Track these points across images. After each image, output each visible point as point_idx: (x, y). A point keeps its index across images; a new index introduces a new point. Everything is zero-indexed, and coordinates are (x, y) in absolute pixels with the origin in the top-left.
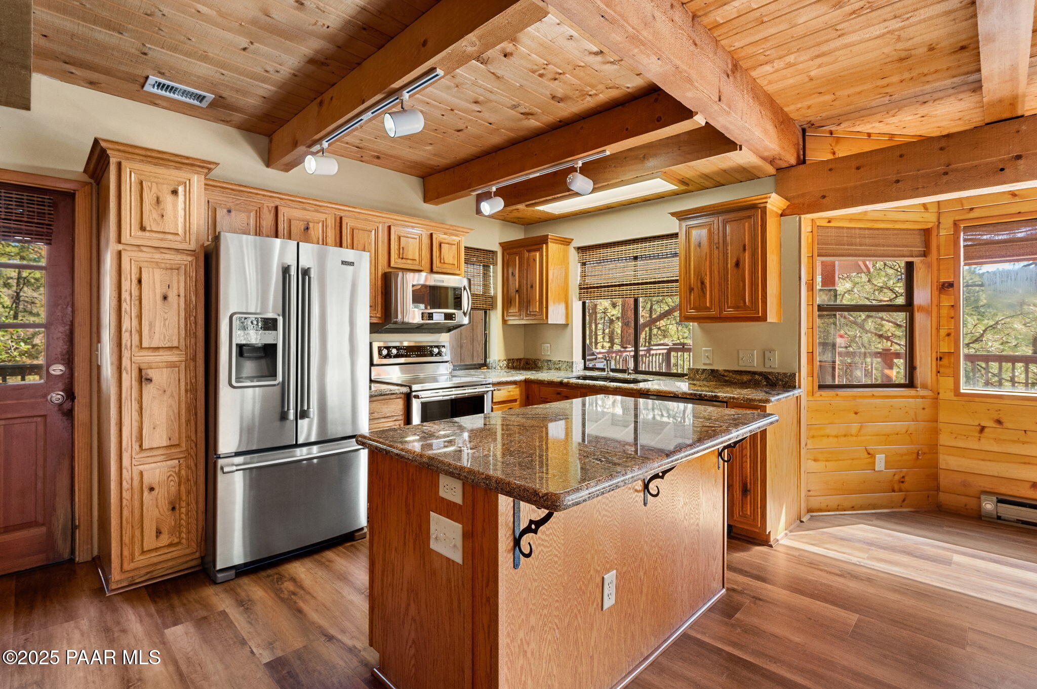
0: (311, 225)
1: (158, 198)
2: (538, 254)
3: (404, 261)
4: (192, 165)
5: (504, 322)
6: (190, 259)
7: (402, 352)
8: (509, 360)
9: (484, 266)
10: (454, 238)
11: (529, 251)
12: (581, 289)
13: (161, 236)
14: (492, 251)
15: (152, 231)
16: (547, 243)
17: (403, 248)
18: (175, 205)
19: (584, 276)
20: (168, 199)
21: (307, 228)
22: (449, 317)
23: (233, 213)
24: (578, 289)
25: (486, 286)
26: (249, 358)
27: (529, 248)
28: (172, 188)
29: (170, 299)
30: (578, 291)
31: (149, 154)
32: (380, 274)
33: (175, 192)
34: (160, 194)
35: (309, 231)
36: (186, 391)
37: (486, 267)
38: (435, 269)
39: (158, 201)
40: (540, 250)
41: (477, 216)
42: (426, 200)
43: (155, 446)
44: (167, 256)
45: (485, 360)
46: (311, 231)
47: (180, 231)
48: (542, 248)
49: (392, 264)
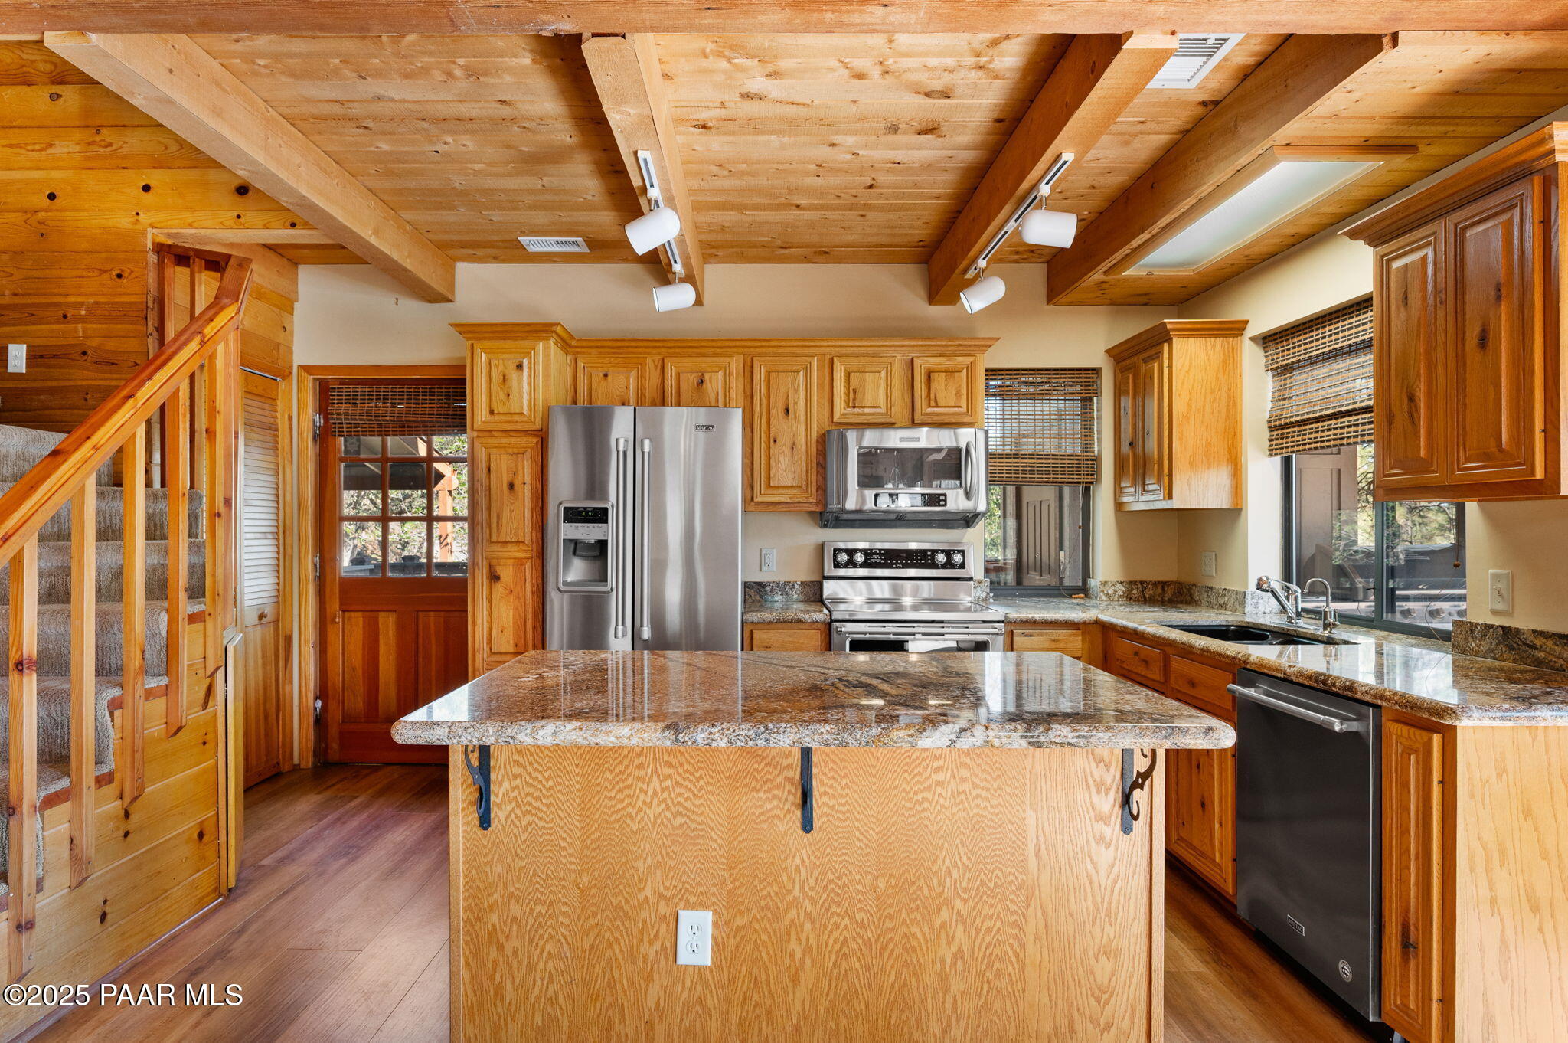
0: (707, 376)
1: (504, 376)
2: (1156, 366)
3: (857, 410)
4: (537, 332)
5: (1119, 506)
6: (535, 440)
7: (876, 558)
8: (1130, 583)
9: (1083, 399)
10: (960, 359)
11: (1146, 361)
12: (1272, 429)
13: (508, 418)
14: (1093, 369)
15: (499, 413)
16: (1169, 340)
17: (855, 391)
18: (520, 381)
19: (1280, 397)
20: (513, 375)
21: (702, 382)
22: (934, 500)
23: (610, 378)
24: (1267, 430)
25: (1087, 438)
26: (581, 556)
27: (1145, 355)
28: (517, 362)
29: (516, 488)
30: (1267, 434)
31: (495, 329)
32: (814, 436)
33: (520, 367)
34: (506, 372)
35: (704, 385)
36: (533, 593)
37: (1087, 401)
38: (918, 418)
39: (505, 379)
40: (1158, 356)
41: (1051, 307)
42: (932, 299)
43: (503, 651)
44: (513, 440)
45: (1085, 582)
46: (707, 385)
47: (525, 411)
48: (1161, 352)
49: (837, 417)
